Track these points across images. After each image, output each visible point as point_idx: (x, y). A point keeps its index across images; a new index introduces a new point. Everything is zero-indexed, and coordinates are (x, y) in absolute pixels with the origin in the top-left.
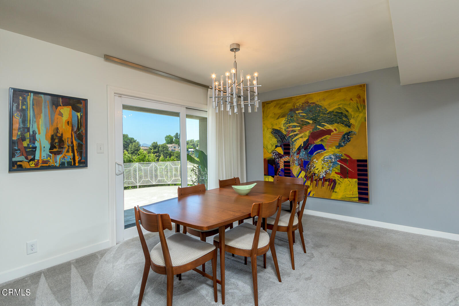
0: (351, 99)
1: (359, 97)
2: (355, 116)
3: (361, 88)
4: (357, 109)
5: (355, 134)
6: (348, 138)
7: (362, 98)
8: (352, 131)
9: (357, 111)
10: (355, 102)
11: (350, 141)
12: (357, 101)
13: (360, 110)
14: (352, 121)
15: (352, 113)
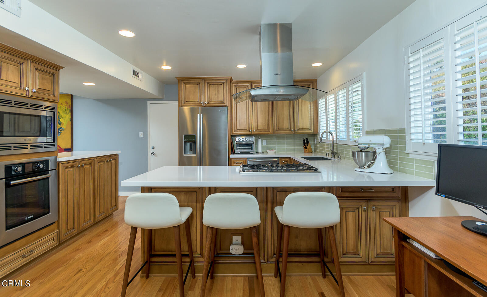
0: (62, 104)
1: (67, 103)
2: (64, 117)
3: (68, 97)
4: (65, 111)
5: (63, 130)
6: (59, 133)
7: (68, 104)
8: (61, 128)
9: (65, 113)
10: (64, 106)
11: (60, 135)
12: (65, 106)
13: (67, 113)
14: (62, 120)
15: (62, 114)
